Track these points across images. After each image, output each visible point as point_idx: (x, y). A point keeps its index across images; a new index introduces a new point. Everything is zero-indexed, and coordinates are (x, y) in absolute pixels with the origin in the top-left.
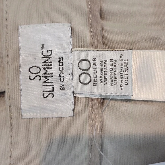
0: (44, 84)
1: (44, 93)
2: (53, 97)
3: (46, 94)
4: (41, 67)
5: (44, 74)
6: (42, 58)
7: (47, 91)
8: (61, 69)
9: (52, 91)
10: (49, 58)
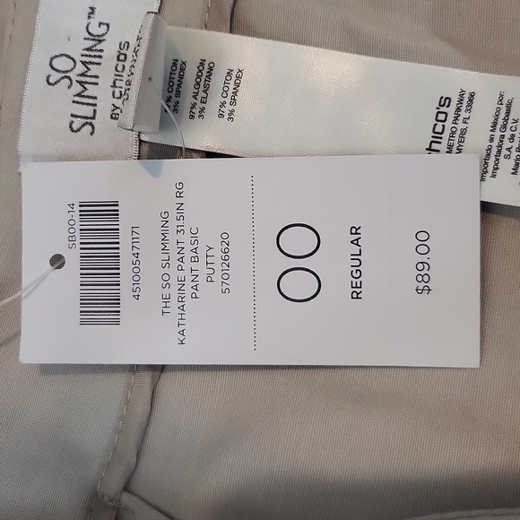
0: (77, 99)
1: (73, 119)
2: (91, 134)
3: (78, 123)
4: (78, 59)
5: (83, 75)
6: (85, 39)
7: (80, 117)
8: (120, 68)
9: (91, 118)
10: (100, 41)
